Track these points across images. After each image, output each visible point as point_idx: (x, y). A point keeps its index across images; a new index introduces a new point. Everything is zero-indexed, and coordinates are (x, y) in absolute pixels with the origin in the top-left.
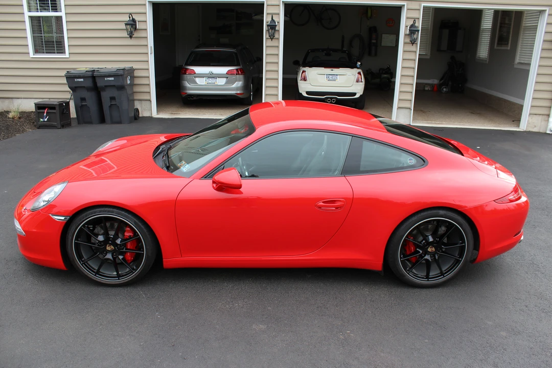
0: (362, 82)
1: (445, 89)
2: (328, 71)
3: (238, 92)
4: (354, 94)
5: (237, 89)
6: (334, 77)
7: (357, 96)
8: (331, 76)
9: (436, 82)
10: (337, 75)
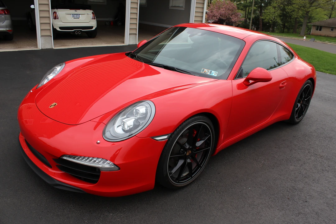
0: (95, 19)
1: (119, 24)
2: (73, 12)
3: (8, 29)
4: (92, 27)
5: (6, 27)
6: (78, 16)
7: (94, 29)
8: (75, 16)
9: (111, 19)
10: (79, 14)
